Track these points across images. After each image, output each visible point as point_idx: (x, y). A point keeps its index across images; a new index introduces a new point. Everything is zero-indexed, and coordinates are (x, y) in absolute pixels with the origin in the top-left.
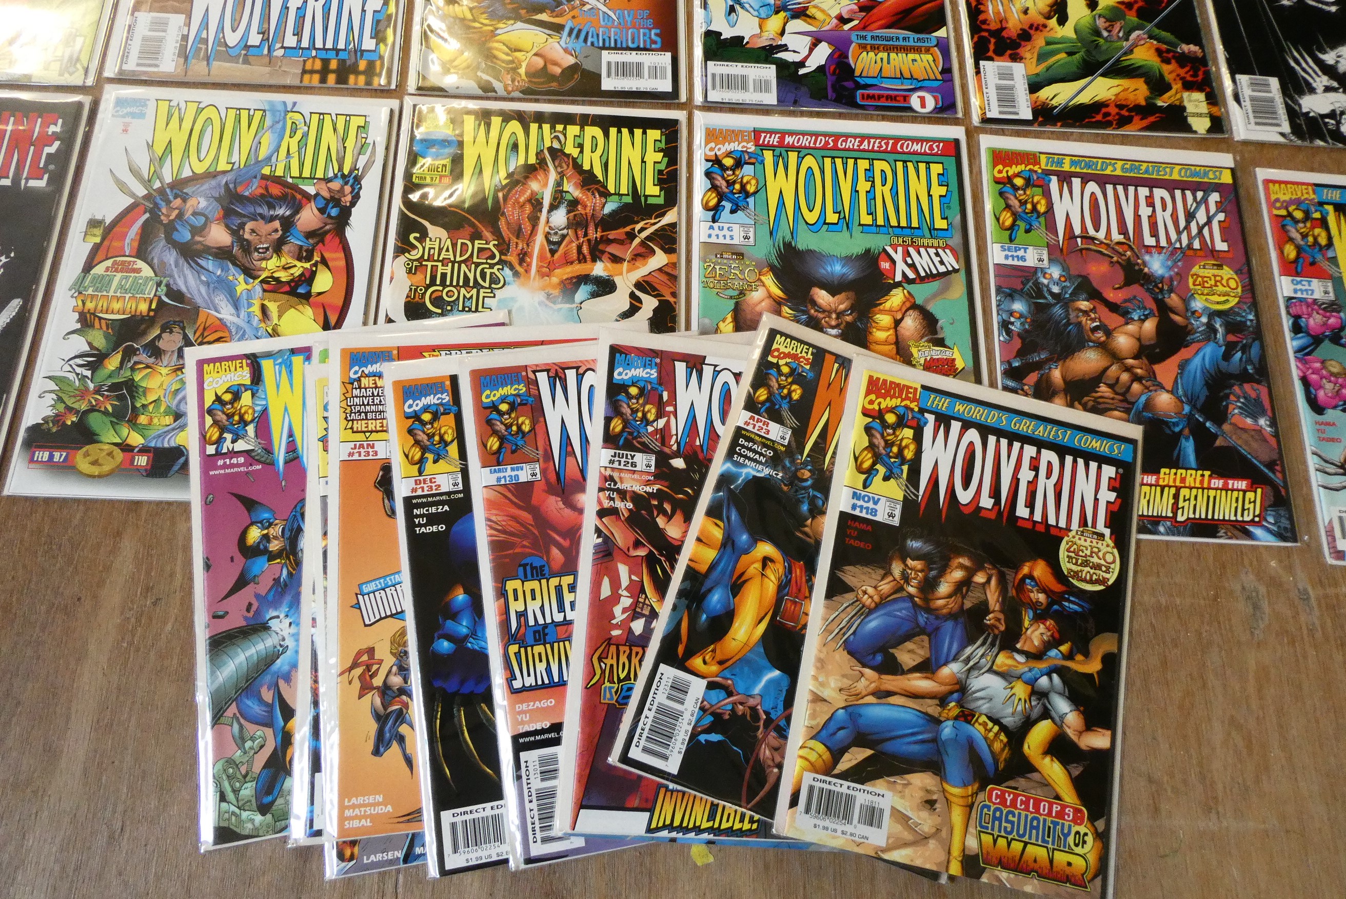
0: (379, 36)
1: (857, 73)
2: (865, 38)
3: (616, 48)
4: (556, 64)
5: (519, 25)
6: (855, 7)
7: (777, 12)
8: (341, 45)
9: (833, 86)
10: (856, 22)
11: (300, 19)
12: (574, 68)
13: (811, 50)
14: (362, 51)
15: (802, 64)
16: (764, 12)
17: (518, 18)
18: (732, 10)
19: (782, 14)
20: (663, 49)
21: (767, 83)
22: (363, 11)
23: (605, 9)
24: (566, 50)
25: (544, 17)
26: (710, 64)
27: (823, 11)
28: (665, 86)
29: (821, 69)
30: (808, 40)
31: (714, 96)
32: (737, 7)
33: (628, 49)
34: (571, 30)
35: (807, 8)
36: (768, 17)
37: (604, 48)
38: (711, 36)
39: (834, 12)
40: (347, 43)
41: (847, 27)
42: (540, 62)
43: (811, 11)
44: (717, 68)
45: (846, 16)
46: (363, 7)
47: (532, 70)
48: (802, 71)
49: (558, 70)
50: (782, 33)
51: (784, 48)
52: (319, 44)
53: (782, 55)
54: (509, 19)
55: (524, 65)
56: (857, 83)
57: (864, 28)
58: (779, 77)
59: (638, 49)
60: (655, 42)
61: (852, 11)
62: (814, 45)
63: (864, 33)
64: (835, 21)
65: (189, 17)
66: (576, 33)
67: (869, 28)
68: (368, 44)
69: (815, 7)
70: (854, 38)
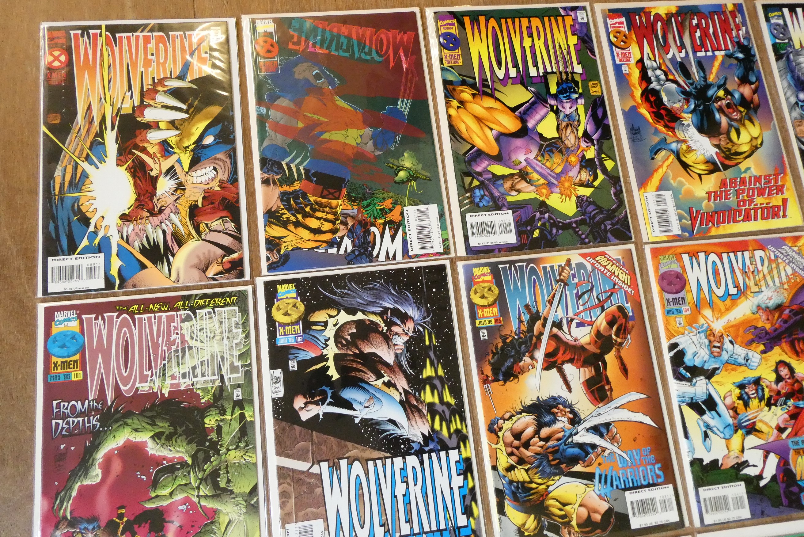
0: (468, 512)
1: (798, 478)
2: (797, 443)
3: (634, 488)
4: (596, 511)
5: (564, 479)
6: (786, 416)
7: (736, 431)
8: (443, 527)
9: (785, 492)
10: (789, 430)
11: (408, 504)
12: (609, 511)
13: (765, 462)
14: (459, 528)
15: (760, 477)
16: (728, 432)
17: (561, 473)
18: (706, 436)
19: (740, 432)
20: (665, 482)
21: (741, 498)
22: (451, 489)
23: (619, 452)
24: (600, 496)
25: (578, 468)
26: (701, 489)
27: (766, 424)
28: (674, 517)
29: (774, 478)
30: (760, 453)
31: (709, 519)
32: (709, 432)
33: (643, 487)
34: (600, 476)
35: (754, 423)
36: (731, 436)
37: (626, 489)
38: (696, 463)
39: (774, 425)
40: (446, 523)
41: (784, 436)
42: (584, 512)
43: (759, 426)
44: (707, 492)
45: (782, 426)
46: (450, 485)
47: (581, 521)
48: (762, 483)
49: (597, 517)
50: (743, 451)
51: (745, 464)
52: (427, 529)
53: (747, 471)
54: (555, 475)
55: (574, 516)
56: (799, 486)
57: (796, 435)
58: (748, 492)
59: (649, 485)
60: (658, 476)
61: (785, 421)
62: (766, 457)
63: (795, 439)
64: (776, 432)
65: (326, 520)
66: (604, 479)
67: (798, 434)
68: (462, 520)
69: (761, 421)
70: (790, 445)
